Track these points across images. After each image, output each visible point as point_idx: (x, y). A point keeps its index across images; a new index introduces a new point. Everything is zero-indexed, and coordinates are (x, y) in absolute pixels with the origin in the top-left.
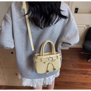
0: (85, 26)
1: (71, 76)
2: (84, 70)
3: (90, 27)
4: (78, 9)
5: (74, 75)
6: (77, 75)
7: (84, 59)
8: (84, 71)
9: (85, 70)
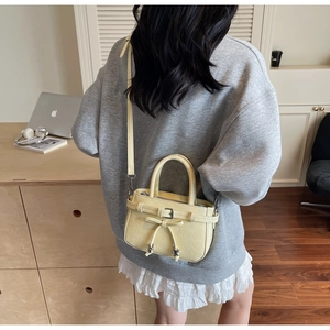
0: (309, 110)
1: (278, 288)
2: (319, 263)
3: (326, 111)
4: (281, 53)
5: (288, 284)
6: (299, 285)
7: (316, 226)
8: (322, 268)
9: (324, 265)
